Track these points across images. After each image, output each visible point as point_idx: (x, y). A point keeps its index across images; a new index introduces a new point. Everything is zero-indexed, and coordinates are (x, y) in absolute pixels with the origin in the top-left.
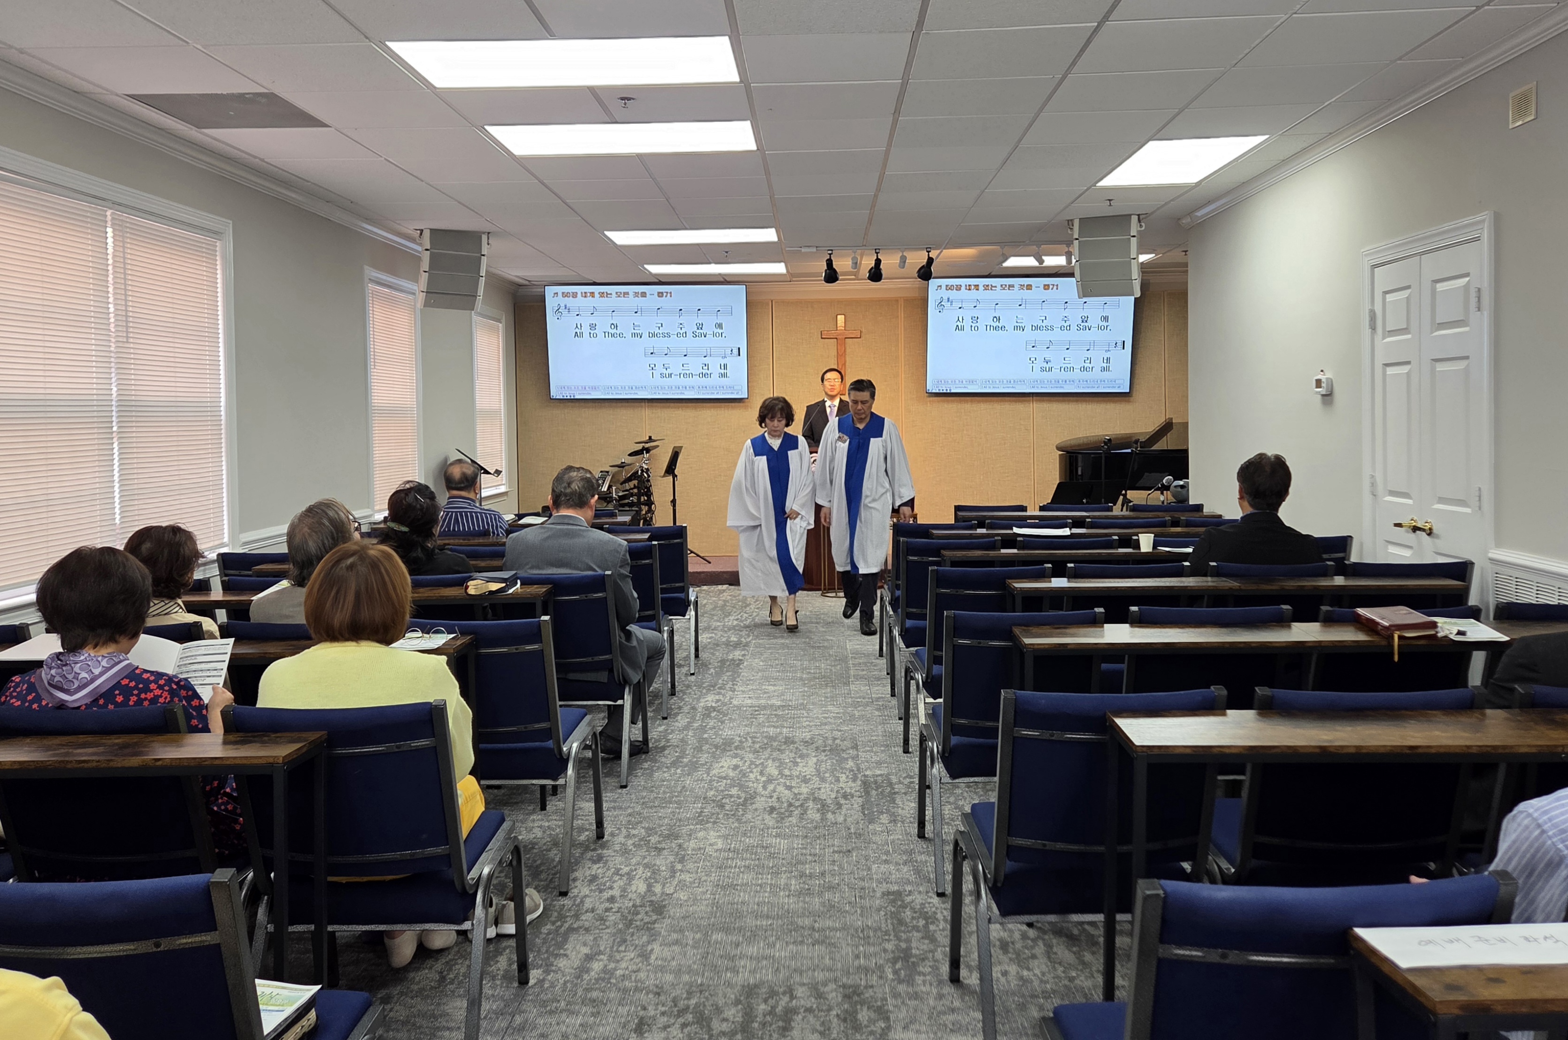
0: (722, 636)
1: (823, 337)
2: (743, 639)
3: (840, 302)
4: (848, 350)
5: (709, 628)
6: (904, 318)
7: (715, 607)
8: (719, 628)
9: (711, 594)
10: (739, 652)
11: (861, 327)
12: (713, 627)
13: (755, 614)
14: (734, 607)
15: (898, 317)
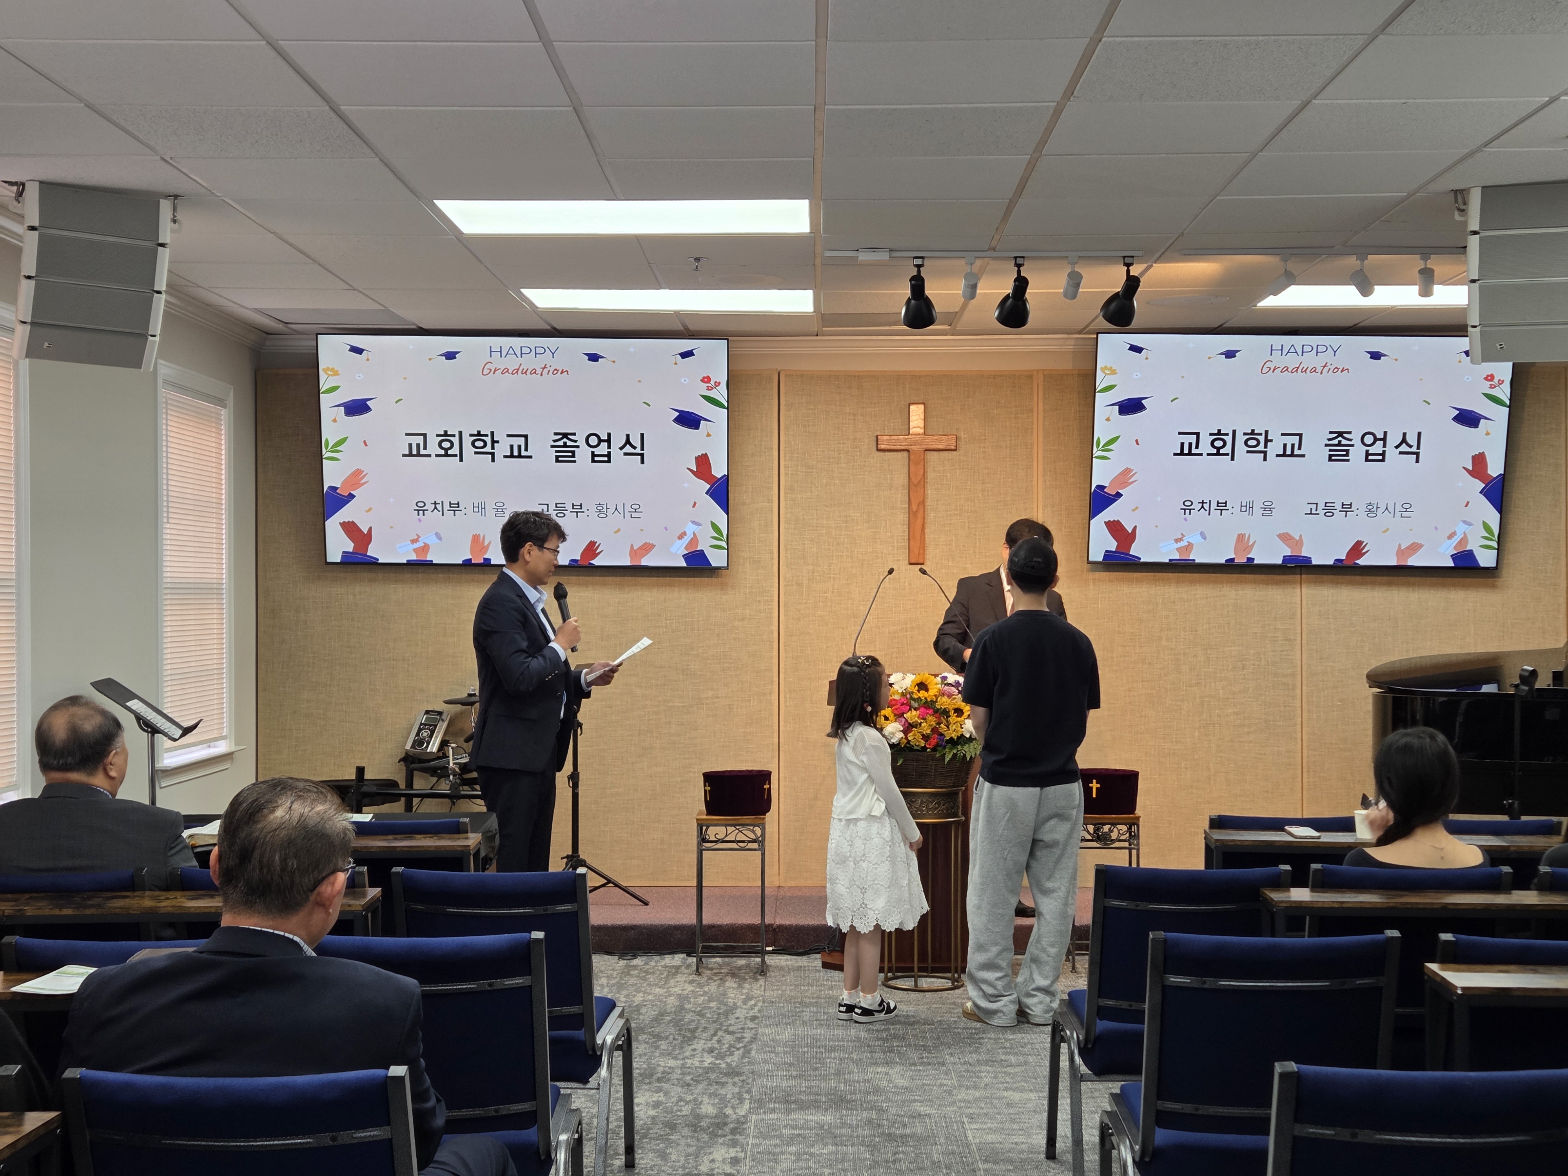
0: (681, 1099)
1: (883, 447)
2: (729, 1111)
3: (915, 377)
4: (931, 475)
5: (652, 1075)
6: (1044, 411)
7: (662, 1014)
8: (675, 1076)
9: (651, 978)
10: (723, 1150)
11: (958, 429)
12: (661, 1069)
13: (748, 1035)
14: (701, 1014)
15: (1031, 410)
